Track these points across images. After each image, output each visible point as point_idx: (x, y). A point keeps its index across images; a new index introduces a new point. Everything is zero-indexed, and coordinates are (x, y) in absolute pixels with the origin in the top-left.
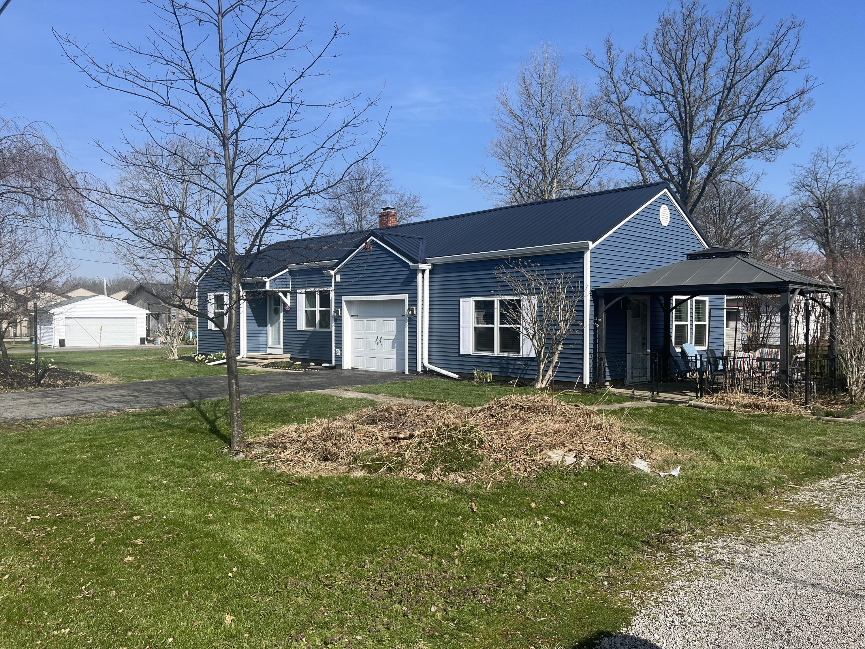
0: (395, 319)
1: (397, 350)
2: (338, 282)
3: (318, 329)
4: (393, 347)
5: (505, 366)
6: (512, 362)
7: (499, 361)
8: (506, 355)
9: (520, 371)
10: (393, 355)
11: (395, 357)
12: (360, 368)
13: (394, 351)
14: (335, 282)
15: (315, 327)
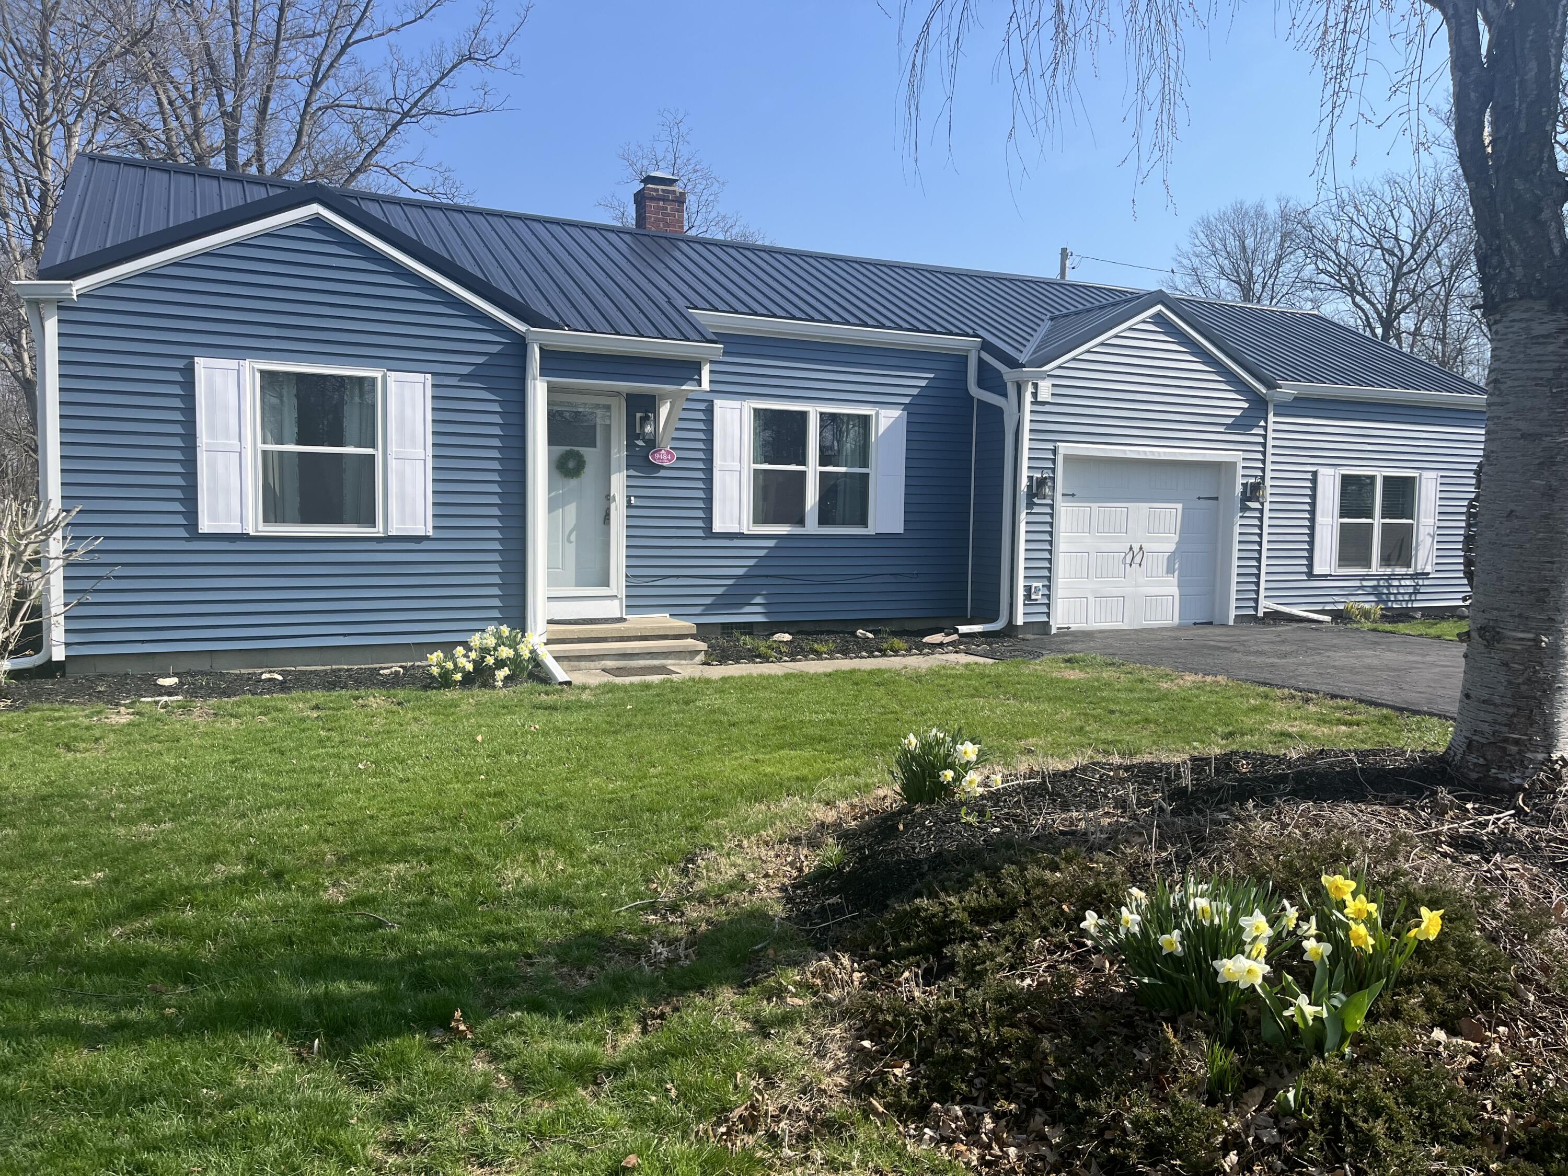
0: (1179, 506)
1: (1179, 576)
2: (1044, 403)
3: (812, 526)
4: (1170, 570)
5: (1385, 591)
6: (1396, 583)
7: (1374, 583)
8: (1388, 571)
9: (1407, 597)
10: (1170, 587)
11: (1175, 591)
12: (1074, 627)
13: (1173, 580)
14: (1035, 402)
15: (801, 522)
